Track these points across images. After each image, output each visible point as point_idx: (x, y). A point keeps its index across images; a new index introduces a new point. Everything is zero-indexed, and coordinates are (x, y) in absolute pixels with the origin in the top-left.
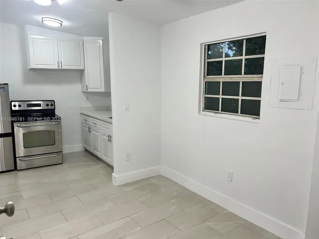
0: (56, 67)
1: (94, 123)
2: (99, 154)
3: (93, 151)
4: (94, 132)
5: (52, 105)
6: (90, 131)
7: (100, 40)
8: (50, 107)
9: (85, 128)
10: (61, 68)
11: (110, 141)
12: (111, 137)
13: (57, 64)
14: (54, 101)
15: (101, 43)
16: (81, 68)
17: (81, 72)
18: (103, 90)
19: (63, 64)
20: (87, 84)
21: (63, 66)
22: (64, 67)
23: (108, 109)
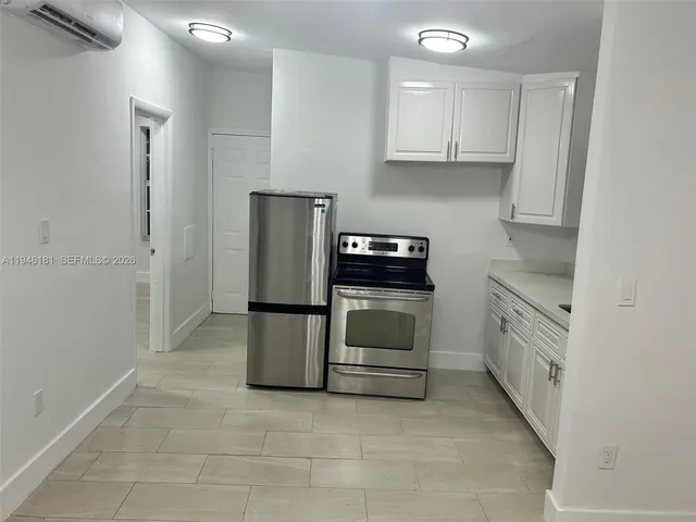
0: (442, 158)
1: (517, 312)
2: (519, 400)
3: (504, 382)
4: (514, 335)
5: (421, 249)
6: (503, 330)
7: (569, 79)
8: (416, 254)
9: (493, 315)
10: (453, 159)
11: (556, 381)
12: (558, 368)
13: (445, 150)
14: (427, 239)
15: (571, 89)
16: (507, 158)
17: (506, 169)
18: (556, 220)
19: (460, 150)
20: (514, 200)
21: (459, 155)
22: (462, 158)
23: (565, 273)
